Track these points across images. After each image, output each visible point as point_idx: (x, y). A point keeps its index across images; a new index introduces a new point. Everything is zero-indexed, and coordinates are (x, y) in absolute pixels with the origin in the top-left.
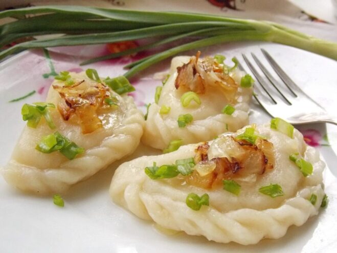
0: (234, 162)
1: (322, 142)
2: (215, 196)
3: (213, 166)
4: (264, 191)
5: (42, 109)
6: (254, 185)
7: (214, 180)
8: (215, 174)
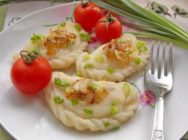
0: (80, 93)
1: (152, 104)
2: (67, 102)
3: (73, 91)
4: (85, 110)
5: (38, 38)
6: (84, 106)
7: (70, 96)
8: (72, 94)
